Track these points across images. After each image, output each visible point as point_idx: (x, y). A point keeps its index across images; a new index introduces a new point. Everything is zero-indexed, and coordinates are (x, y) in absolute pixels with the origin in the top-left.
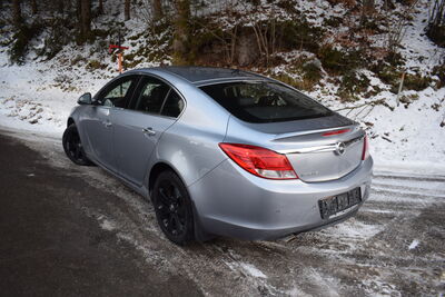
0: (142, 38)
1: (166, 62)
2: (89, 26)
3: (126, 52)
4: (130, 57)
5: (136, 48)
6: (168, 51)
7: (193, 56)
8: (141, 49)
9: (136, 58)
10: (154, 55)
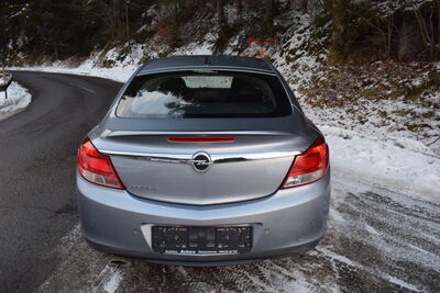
0: (307, 32)
1: (322, 56)
2: (272, 22)
3: (292, 47)
4: (293, 52)
5: (301, 42)
6: (327, 44)
7: (347, 50)
8: (305, 43)
9: (298, 53)
10: (313, 49)
